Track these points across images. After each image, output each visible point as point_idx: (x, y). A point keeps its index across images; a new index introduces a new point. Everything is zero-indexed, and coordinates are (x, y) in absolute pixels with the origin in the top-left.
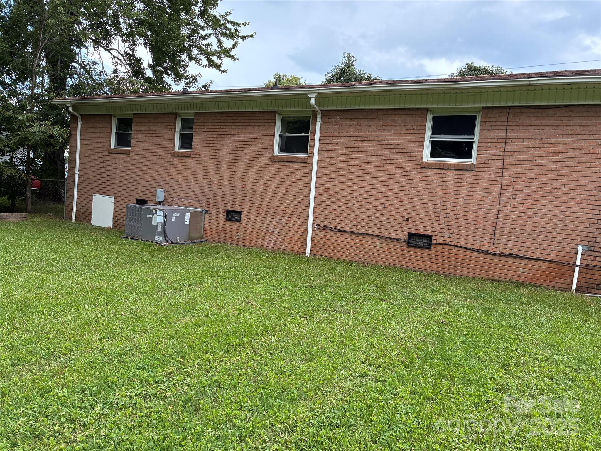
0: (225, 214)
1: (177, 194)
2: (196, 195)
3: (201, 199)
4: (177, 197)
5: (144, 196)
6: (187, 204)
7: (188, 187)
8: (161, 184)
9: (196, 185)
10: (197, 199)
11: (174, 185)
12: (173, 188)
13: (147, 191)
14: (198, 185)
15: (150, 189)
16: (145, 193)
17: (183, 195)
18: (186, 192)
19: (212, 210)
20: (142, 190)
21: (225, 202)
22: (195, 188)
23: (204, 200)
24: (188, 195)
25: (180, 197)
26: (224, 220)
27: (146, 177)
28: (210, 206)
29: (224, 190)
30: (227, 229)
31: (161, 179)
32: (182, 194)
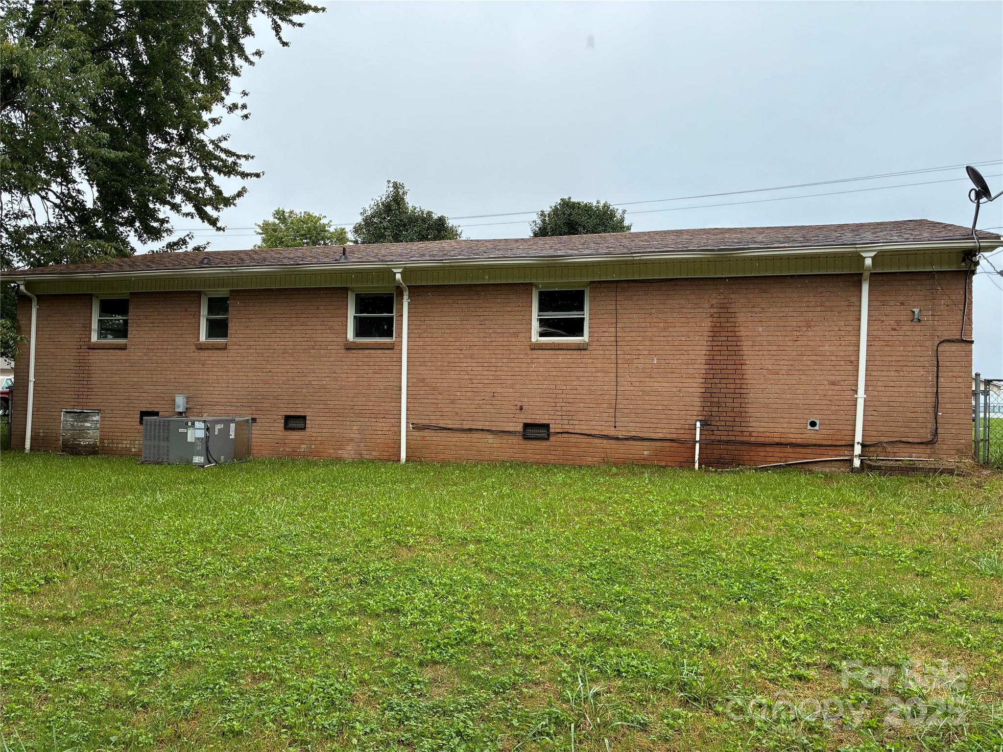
0: (283, 421)
1: (208, 400)
2: (237, 399)
3: (246, 404)
4: (208, 403)
5: (152, 406)
6: (223, 412)
7: (225, 389)
8: (181, 388)
9: (237, 385)
10: (239, 404)
11: (202, 388)
12: (201, 392)
13: (159, 399)
14: (240, 385)
15: (163, 395)
16: (154, 402)
17: (217, 400)
18: (222, 396)
19: (262, 417)
20: (150, 398)
21: (282, 405)
22: (236, 389)
23: (250, 404)
24: (225, 400)
25: (212, 403)
26: (282, 429)
27: (154, 380)
28: (260, 412)
29: (280, 390)
30: (287, 441)
31: (181, 380)
32: (215, 400)
